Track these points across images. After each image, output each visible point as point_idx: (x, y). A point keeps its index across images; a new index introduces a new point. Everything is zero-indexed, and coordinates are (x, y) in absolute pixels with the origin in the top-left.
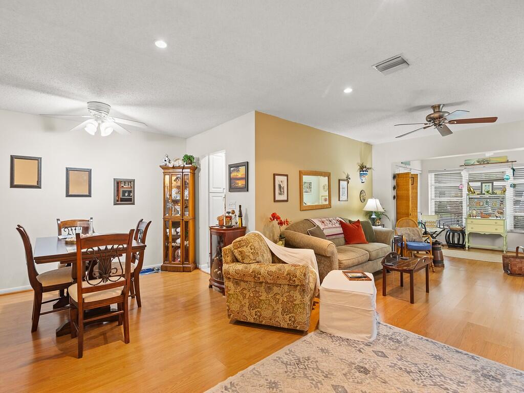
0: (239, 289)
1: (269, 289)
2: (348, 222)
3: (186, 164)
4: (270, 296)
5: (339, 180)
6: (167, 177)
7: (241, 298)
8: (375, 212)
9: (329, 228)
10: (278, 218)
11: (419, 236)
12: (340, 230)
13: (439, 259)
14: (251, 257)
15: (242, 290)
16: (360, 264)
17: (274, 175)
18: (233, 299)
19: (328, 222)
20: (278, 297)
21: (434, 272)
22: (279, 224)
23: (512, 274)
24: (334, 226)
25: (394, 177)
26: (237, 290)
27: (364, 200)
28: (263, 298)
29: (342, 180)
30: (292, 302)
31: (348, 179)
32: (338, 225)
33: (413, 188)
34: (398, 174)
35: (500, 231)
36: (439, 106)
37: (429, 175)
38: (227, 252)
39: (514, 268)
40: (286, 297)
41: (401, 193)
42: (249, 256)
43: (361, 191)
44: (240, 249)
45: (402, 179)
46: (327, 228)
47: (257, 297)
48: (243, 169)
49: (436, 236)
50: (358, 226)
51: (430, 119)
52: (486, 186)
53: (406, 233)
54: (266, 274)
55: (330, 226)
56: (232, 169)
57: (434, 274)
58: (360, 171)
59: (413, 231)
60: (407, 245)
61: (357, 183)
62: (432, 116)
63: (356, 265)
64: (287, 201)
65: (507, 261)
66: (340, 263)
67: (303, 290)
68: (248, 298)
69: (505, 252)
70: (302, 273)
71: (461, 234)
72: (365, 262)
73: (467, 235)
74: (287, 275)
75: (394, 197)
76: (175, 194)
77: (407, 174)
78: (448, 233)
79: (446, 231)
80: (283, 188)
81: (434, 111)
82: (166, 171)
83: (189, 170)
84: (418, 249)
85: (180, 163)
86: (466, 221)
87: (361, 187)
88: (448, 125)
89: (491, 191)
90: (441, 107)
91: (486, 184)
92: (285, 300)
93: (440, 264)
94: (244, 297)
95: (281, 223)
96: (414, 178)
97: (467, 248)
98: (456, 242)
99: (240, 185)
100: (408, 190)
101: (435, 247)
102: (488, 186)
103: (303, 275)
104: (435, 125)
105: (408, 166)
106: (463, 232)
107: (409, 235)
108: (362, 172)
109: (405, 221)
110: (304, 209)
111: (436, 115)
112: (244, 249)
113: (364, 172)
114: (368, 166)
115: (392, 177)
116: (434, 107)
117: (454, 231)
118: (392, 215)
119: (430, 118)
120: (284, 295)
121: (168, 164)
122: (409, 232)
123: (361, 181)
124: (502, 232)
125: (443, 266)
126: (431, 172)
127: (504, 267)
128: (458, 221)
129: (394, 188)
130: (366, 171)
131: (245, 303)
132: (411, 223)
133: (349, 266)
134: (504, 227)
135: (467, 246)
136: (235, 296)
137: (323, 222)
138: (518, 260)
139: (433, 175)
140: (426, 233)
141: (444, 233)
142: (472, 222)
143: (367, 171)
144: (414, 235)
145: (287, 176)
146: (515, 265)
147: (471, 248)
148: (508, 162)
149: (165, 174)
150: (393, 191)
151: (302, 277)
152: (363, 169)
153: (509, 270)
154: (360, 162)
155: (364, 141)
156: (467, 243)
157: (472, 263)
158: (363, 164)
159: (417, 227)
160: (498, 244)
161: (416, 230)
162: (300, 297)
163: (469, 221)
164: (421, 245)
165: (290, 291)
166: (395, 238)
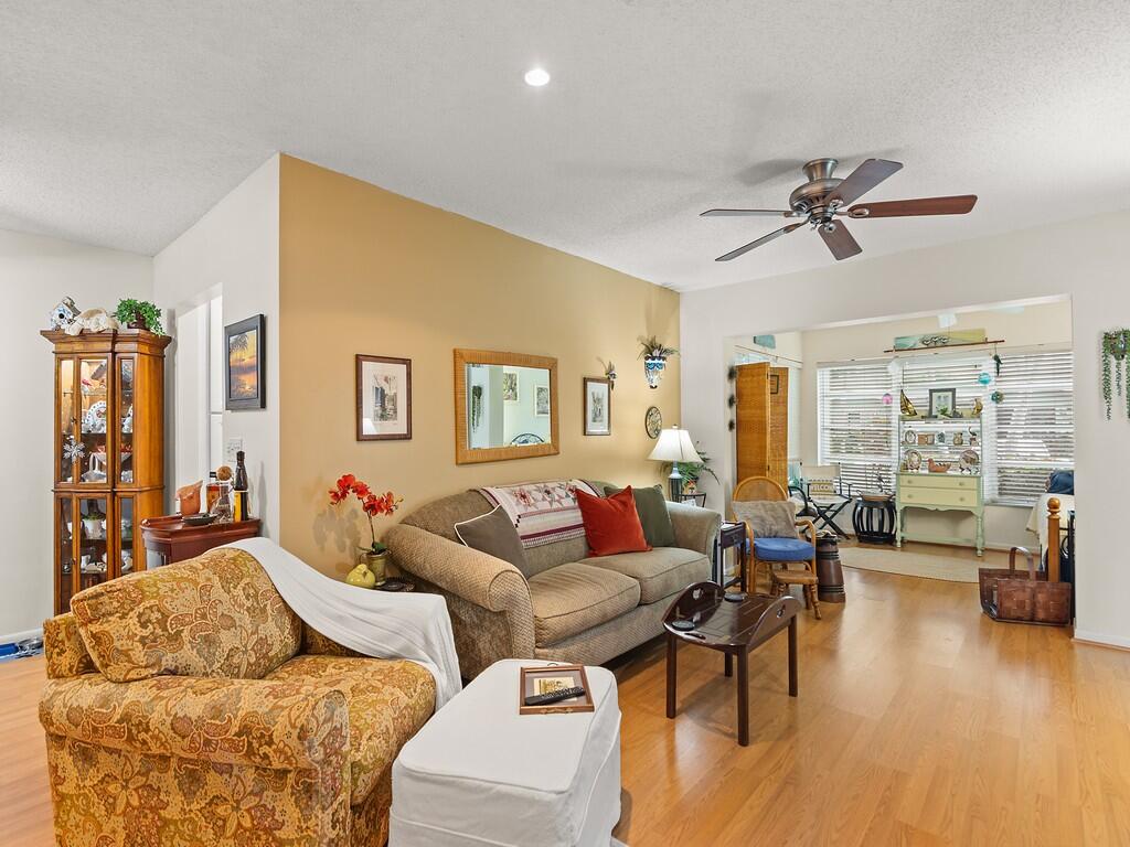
0: (94, 777)
1: (192, 779)
2: (602, 493)
3: (129, 327)
4: (195, 806)
5: (585, 381)
6: (68, 366)
7: (99, 811)
8: (679, 464)
9: (541, 512)
10: (361, 490)
11: (788, 522)
12: (576, 517)
13: (834, 582)
14: (139, 655)
15: (102, 781)
16: (609, 621)
17: (359, 359)
18: (73, 813)
19: (539, 496)
20: (221, 810)
21: (818, 619)
22: (366, 509)
23: (1000, 618)
24: (556, 505)
25: (732, 374)
26: (88, 783)
27: (658, 432)
28: (172, 812)
29: (593, 380)
30: (269, 831)
31: (609, 378)
32: (569, 502)
33: (776, 404)
34: (741, 368)
35: (969, 503)
36: (824, 164)
37: (819, 373)
38: (62, 636)
39: (1007, 604)
40: (248, 811)
41: (747, 412)
42: (126, 653)
43: (649, 410)
44: (94, 628)
45: (749, 379)
46: (532, 514)
47: (151, 808)
48: (252, 337)
49: (833, 516)
50: (624, 504)
51: (802, 202)
52: (939, 397)
53: (757, 517)
54: (166, 729)
55: (545, 505)
56: (232, 339)
57: (820, 623)
58: (647, 358)
59: (773, 509)
60: (755, 548)
61: (635, 388)
62: (804, 191)
63: (598, 625)
64: (407, 437)
65: (989, 582)
66: (539, 627)
67: (309, 790)
68: (124, 813)
69: (979, 552)
70: (293, 726)
71: (886, 510)
72: (629, 611)
73: (898, 514)
74: (238, 734)
75: (731, 426)
76: (94, 418)
77: (762, 366)
78: (859, 508)
79: (854, 502)
80: (394, 399)
81: (811, 178)
82: (64, 347)
83: (133, 346)
84: (784, 560)
85: (104, 323)
86: (898, 479)
87: (650, 398)
88: (847, 221)
89: (950, 409)
90: (829, 166)
91: (940, 394)
92: (247, 823)
93: (835, 594)
94: (111, 809)
95: (373, 507)
96: (779, 376)
97: (899, 544)
98: (876, 529)
99: (247, 388)
100: (763, 408)
101: (823, 553)
102: (946, 397)
103: (295, 733)
104: (813, 218)
105: (769, 350)
106: (889, 505)
107: (763, 520)
108: (650, 361)
109: (755, 483)
110: (469, 459)
111: (816, 189)
112: (112, 626)
113: (656, 361)
114: (666, 346)
115: (727, 372)
116: (809, 168)
117: (870, 503)
118: (726, 468)
119: (801, 198)
120: (243, 807)
121: (65, 326)
122: (763, 513)
123: (648, 384)
124: (975, 505)
125: (842, 599)
126: (821, 365)
127: (983, 597)
128: (880, 479)
129: (731, 402)
130: (660, 358)
131: (114, 832)
132: (769, 489)
133: (569, 634)
134: (979, 496)
135: (898, 538)
136: (80, 802)
137: (524, 497)
138: (1016, 583)
139: (827, 371)
140: (806, 512)
141: (850, 508)
142: (909, 482)
143: (664, 359)
144: (775, 519)
145: (407, 362)
146: (1009, 596)
147: (908, 542)
148: (986, 342)
149: (60, 357)
150: (728, 410)
151: (294, 742)
152: (654, 352)
153: (995, 606)
154: (646, 336)
155: (657, 280)
156: (899, 531)
157: (910, 583)
158: (654, 339)
159: (784, 499)
160: (965, 533)
161: (781, 506)
162: (296, 814)
163: (905, 479)
164: (790, 546)
165: (263, 790)
166: (723, 532)
